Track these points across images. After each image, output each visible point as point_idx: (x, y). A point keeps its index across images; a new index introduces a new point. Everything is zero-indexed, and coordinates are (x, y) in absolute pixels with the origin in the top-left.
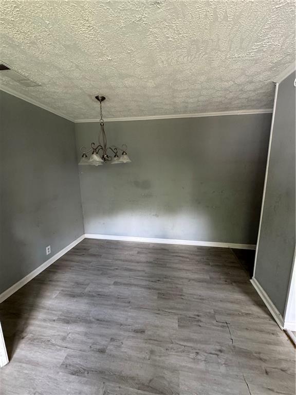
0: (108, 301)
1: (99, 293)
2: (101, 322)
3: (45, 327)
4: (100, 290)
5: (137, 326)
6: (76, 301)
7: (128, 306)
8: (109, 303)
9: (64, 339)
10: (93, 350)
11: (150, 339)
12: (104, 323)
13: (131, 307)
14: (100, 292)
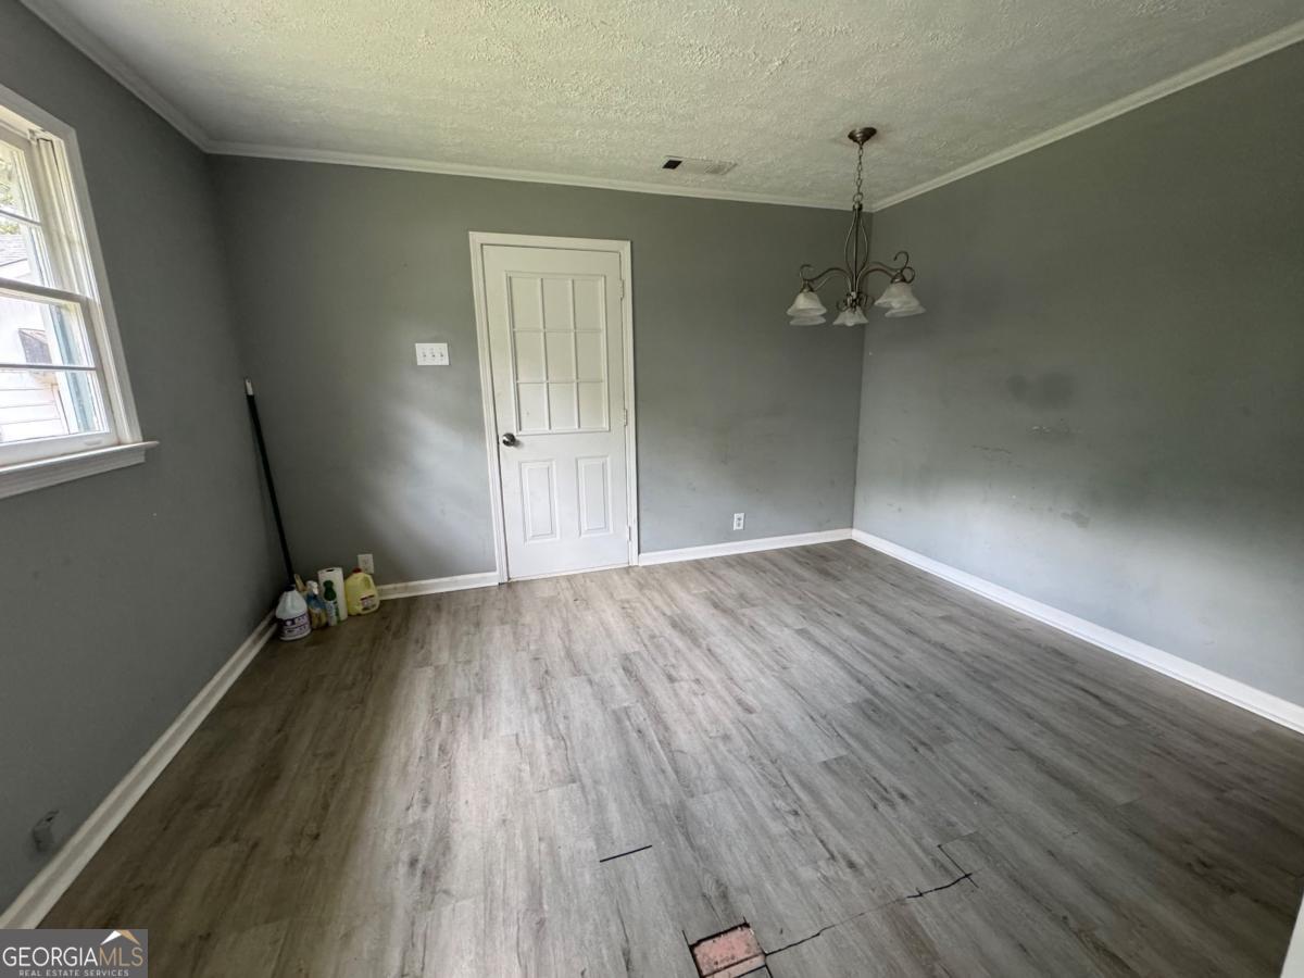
0: (753, 641)
1: (756, 627)
2: (710, 656)
3: (649, 614)
4: (762, 623)
5: (751, 698)
6: (713, 615)
7: (774, 670)
8: (753, 646)
9: (653, 637)
10: (664, 671)
11: (744, 726)
12: (713, 659)
13: (777, 674)
14: (761, 626)
